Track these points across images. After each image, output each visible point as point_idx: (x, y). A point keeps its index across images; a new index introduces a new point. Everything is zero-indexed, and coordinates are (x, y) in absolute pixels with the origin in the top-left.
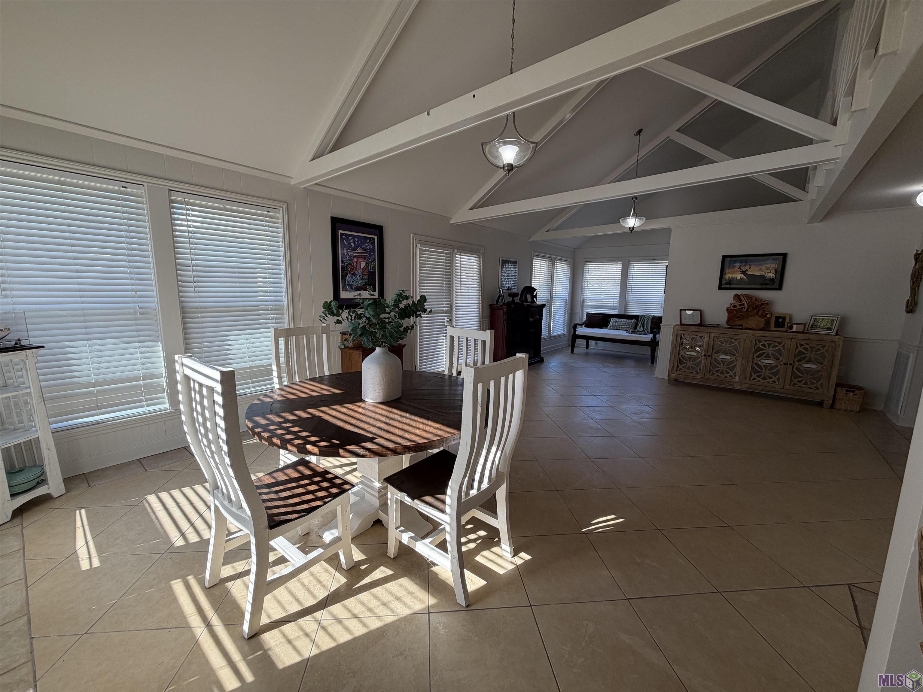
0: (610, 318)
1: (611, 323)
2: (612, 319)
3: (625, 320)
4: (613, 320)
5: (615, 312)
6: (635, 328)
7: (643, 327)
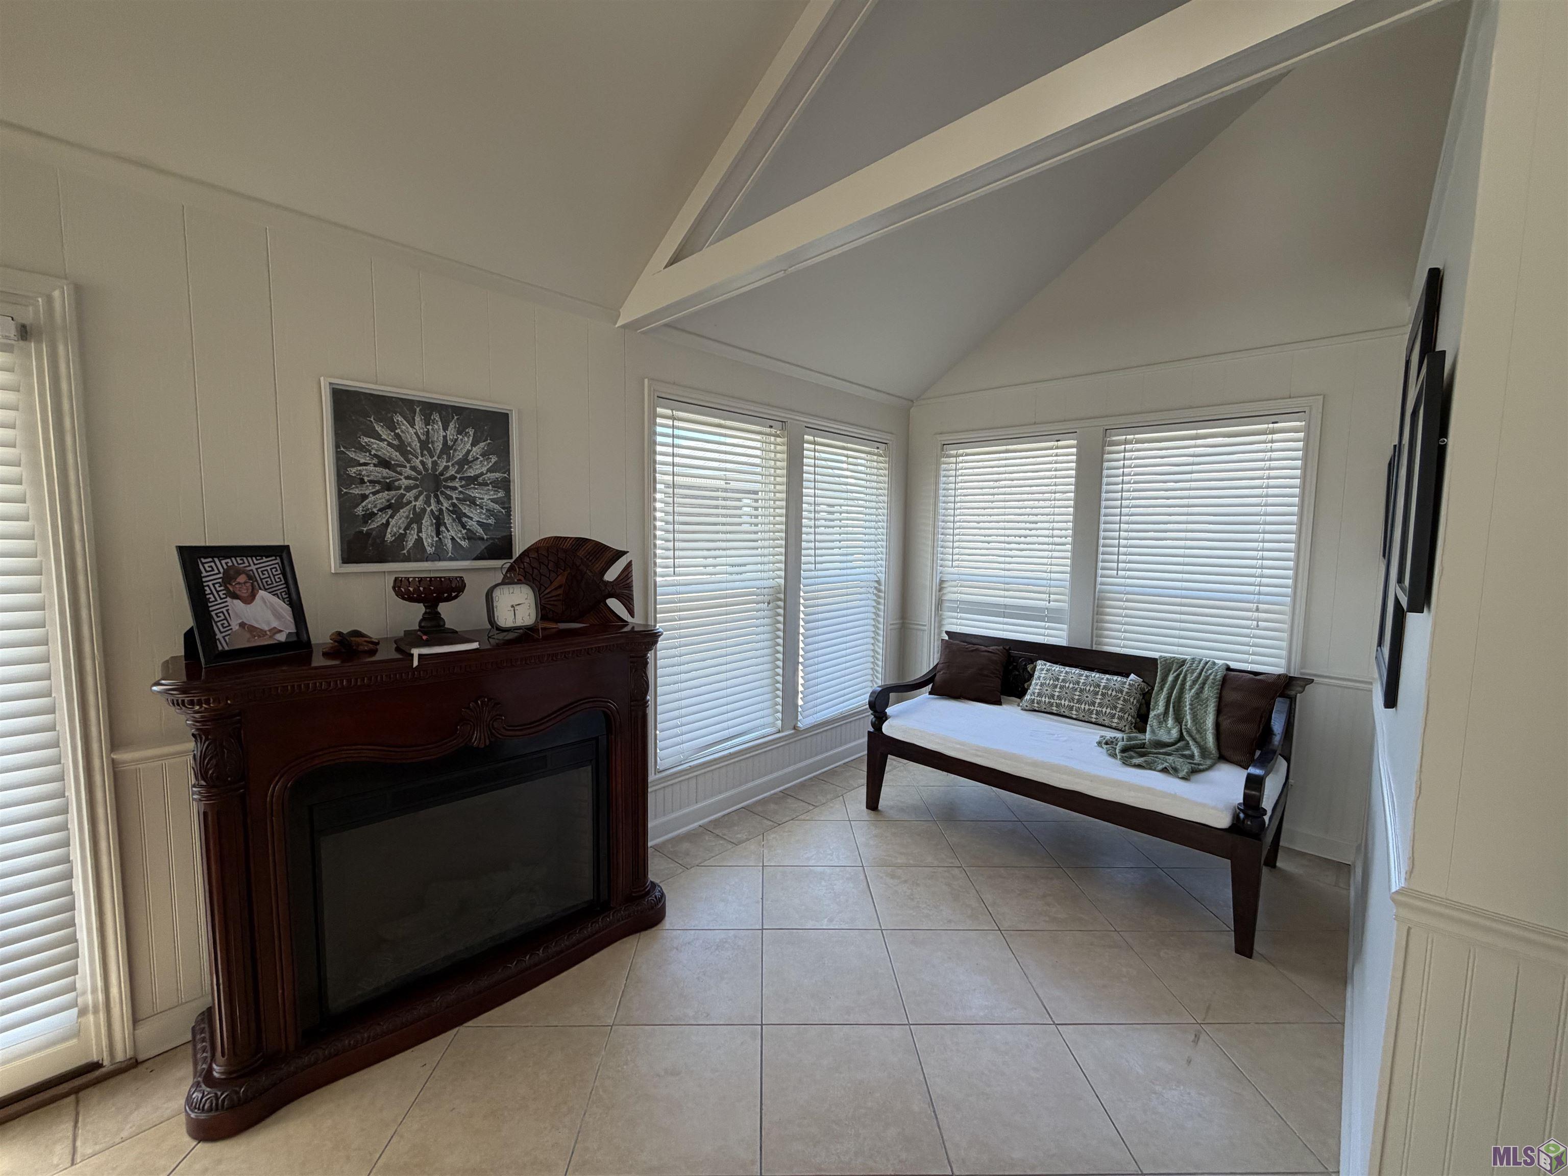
0: (1033, 661)
1: (1034, 687)
2: (1040, 664)
3: (1096, 675)
4: (1043, 670)
5: (1057, 636)
6: (1141, 720)
7: (1179, 720)
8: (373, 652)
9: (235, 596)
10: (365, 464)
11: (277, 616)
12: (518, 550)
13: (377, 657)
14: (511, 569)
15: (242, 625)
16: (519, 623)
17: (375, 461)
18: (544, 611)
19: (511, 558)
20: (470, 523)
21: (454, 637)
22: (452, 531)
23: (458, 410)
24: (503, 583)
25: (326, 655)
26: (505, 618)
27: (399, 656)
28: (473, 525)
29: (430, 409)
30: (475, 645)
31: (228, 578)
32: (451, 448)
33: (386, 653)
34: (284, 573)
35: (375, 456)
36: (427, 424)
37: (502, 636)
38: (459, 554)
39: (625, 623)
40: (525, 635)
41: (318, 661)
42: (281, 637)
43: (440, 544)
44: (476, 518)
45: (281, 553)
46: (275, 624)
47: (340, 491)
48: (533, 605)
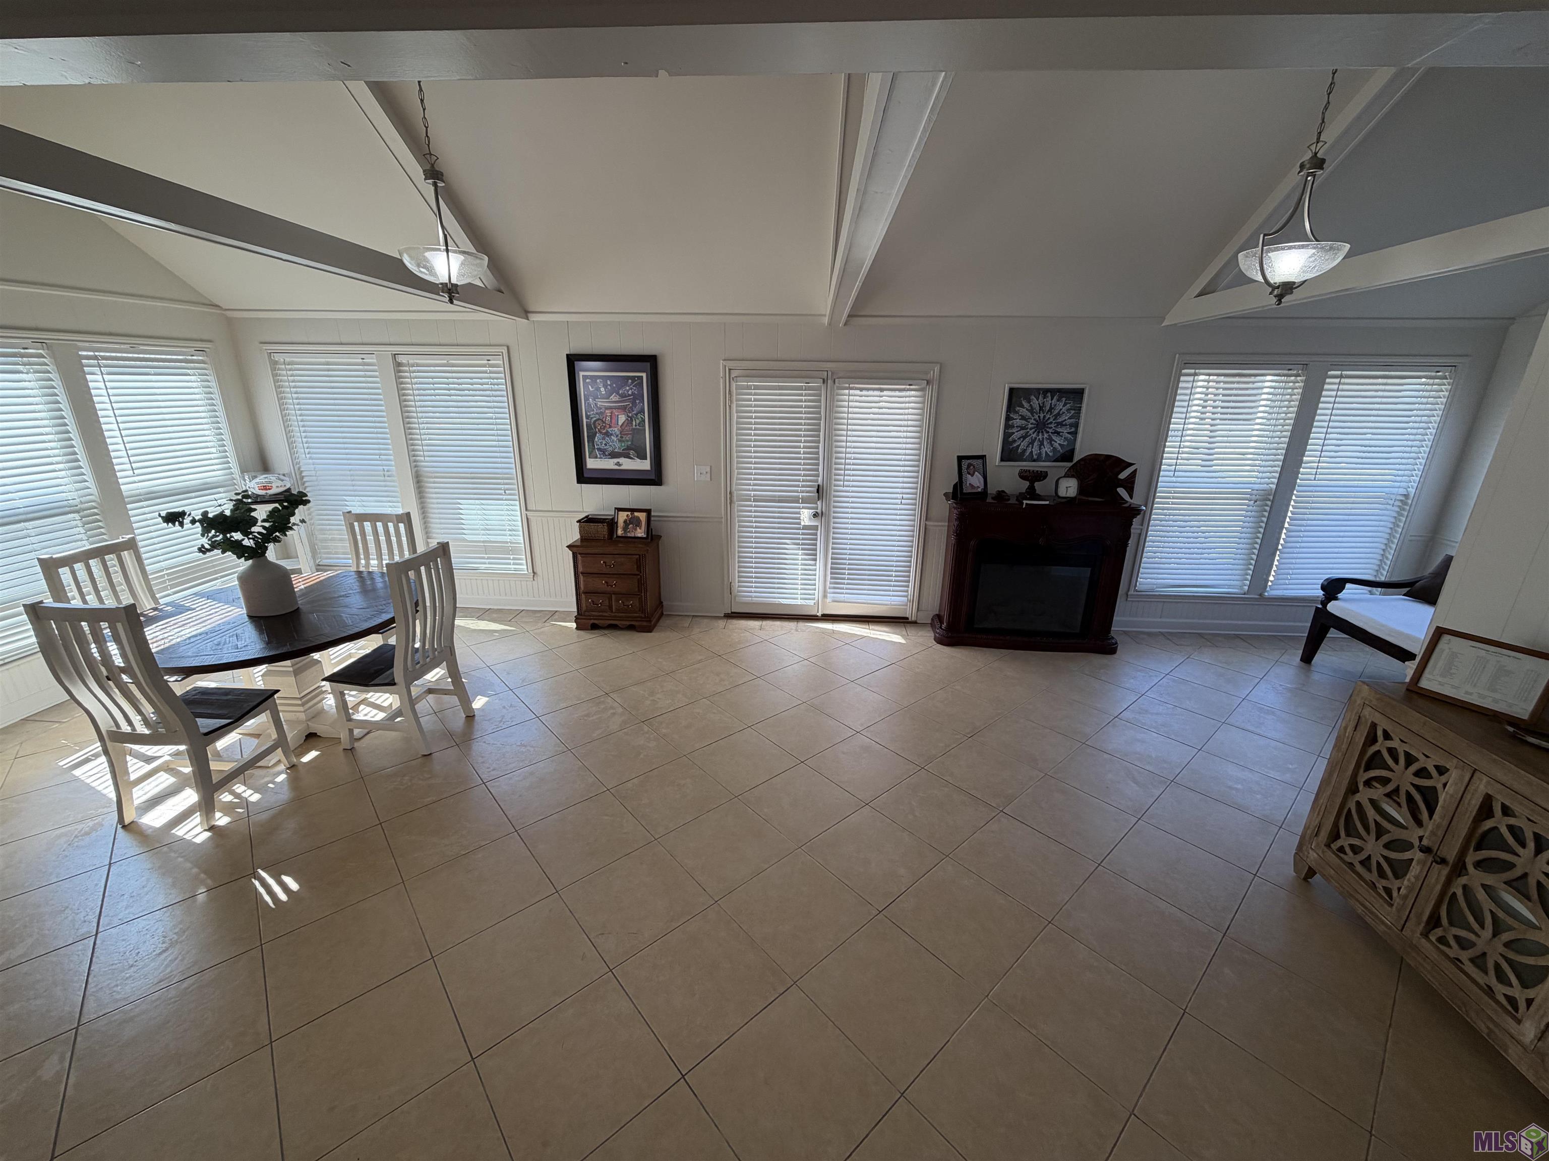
8: (1009, 500)
9: (969, 474)
10: (1016, 419)
11: (980, 482)
12: (1077, 458)
13: (1009, 502)
14: (1070, 468)
15: (970, 484)
16: (1068, 495)
17: (1020, 417)
18: (1081, 490)
19: (1072, 461)
20: (1055, 444)
21: (1039, 498)
22: (1047, 449)
23: (1059, 391)
24: (1064, 477)
25: (993, 498)
26: (1062, 493)
27: (1017, 502)
28: (1056, 445)
29: (1046, 391)
30: (1047, 503)
31: (969, 466)
32: (1053, 408)
33: (1013, 501)
34: (983, 466)
35: (1021, 415)
36: (1044, 398)
37: (1060, 500)
38: (1048, 458)
39: (1127, 502)
40: (1070, 500)
41: (989, 500)
42: (979, 490)
43: (1040, 454)
44: (1058, 442)
45: (982, 457)
46: (978, 485)
47: (1005, 431)
48: (1076, 488)
